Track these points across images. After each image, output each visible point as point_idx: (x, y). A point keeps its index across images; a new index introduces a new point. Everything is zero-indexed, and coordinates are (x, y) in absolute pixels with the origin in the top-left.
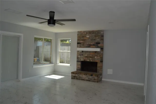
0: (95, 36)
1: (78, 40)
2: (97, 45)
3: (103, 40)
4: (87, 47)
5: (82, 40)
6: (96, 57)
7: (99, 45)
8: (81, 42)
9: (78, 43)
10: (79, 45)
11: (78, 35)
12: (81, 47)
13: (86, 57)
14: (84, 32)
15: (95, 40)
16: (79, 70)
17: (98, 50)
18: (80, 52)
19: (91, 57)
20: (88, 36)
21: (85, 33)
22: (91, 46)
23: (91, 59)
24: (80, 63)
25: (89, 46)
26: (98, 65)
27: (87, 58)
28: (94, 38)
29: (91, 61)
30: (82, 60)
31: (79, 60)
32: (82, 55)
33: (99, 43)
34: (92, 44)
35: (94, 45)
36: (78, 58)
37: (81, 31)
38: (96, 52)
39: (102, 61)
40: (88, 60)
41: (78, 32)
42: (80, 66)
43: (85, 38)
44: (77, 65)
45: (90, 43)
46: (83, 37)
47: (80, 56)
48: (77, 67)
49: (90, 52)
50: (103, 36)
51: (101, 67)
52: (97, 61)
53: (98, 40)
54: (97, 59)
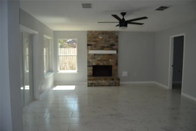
0: (110, 38)
1: (88, 41)
2: (111, 47)
3: (117, 41)
4: (100, 49)
5: (94, 41)
6: (110, 60)
7: (114, 47)
8: (92, 43)
9: (88, 45)
10: (89, 47)
11: (87, 35)
12: (92, 49)
13: (99, 60)
14: (96, 32)
15: (109, 41)
16: (91, 76)
17: (114, 52)
18: (92, 55)
19: (105, 60)
20: (100, 37)
21: (98, 34)
22: (105, 49)
23: (105, 62)
24: (92, 68)
25: (103, 48)
26: (113, 68)
27: (100, 62)
28: (108, 40)
29: (106, 64)
30: (94, 64)
31: (91, 65)
32: (95, 58)
33: (114, 45)
34: (105, 46)
35: (108, 47)
36: (88, 62)
37: (92, 31)
38: (111, 54)
39: (117, 64)
40: (102, 64)
41: (89, 32)
42: (91, 72)
43: (97, 39)
44: (88, 70)
45: (103, 45)
46: (95, 38)
47: (91, 60)
48: (88, 73)
49: (104, 55)
50: (117, 38)
51: (117, 70)
52: (112, 64)
53: (112, 41)
54: (111, 62)
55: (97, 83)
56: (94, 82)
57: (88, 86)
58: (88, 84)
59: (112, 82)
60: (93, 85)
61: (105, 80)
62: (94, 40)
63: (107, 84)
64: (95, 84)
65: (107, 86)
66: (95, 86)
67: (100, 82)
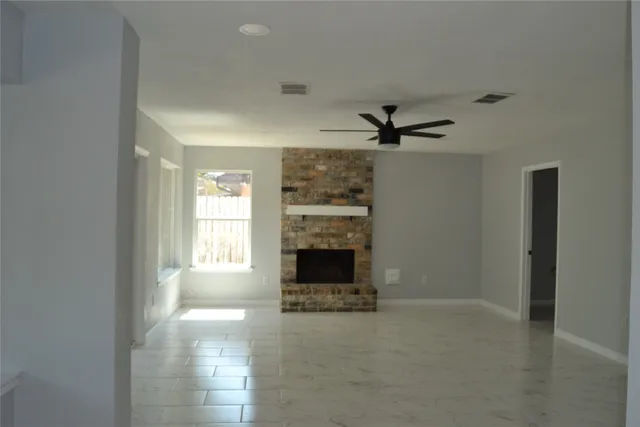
0: (348, 168)
1: (286, 178)
2: (353, 195)
3: (370, 180)
4: (318, 203)
5: (303, 179)
6: (350, 235)
7: (361, 197)
8: (297, 184)
9: (285, 189)
10: (288, 194)
11: (283, 160)
12: (296, 202)
13: (317, 235)
14: (308, 151)
15: (345, 179)
16: (291, 281)
17: (362, 211)
18: (295, 218)
19: (333, 235)
20: (322, 168)
21: (313, 156)
22: (334, 200)
23: (332, 240)
24: (294, 257)
25: (327, 199)
26: (358, 259)
27: (319, 240)
28: (343, 175)
29: (336, 247)
30: (301, 246)
31: (292, 247)
32: (303, 229)
33: (360, 191)
34: (336, 192)
35: (342, 196)
36: (285, 240)
37: (297, 149)
38: (351, 218)
39: (368, 247)
40: (324, 246)
41: (287, 150)
42: (294, 269)
43: (312, 173)
44: (284, 264)
45: (329, 190)
46: (306, 168)
47: (292, 234)
48: (282, 271)
49: (330, 219)
50: (370, 169)
51: (368, 266)
52: (353, 247)
53: (355, 180)
54: (352, 240)
55: (309, 301)
56: (302, 298)
57: (284, 311)
58: (284, 303)
59: (352, 298)
60: (299, 308)
61: (333, 293)
62: (304, 174)
63: (341, 304)
64: (304, 303)
65: (340, 310)
66: (304, 310)
67: (318, 298)
